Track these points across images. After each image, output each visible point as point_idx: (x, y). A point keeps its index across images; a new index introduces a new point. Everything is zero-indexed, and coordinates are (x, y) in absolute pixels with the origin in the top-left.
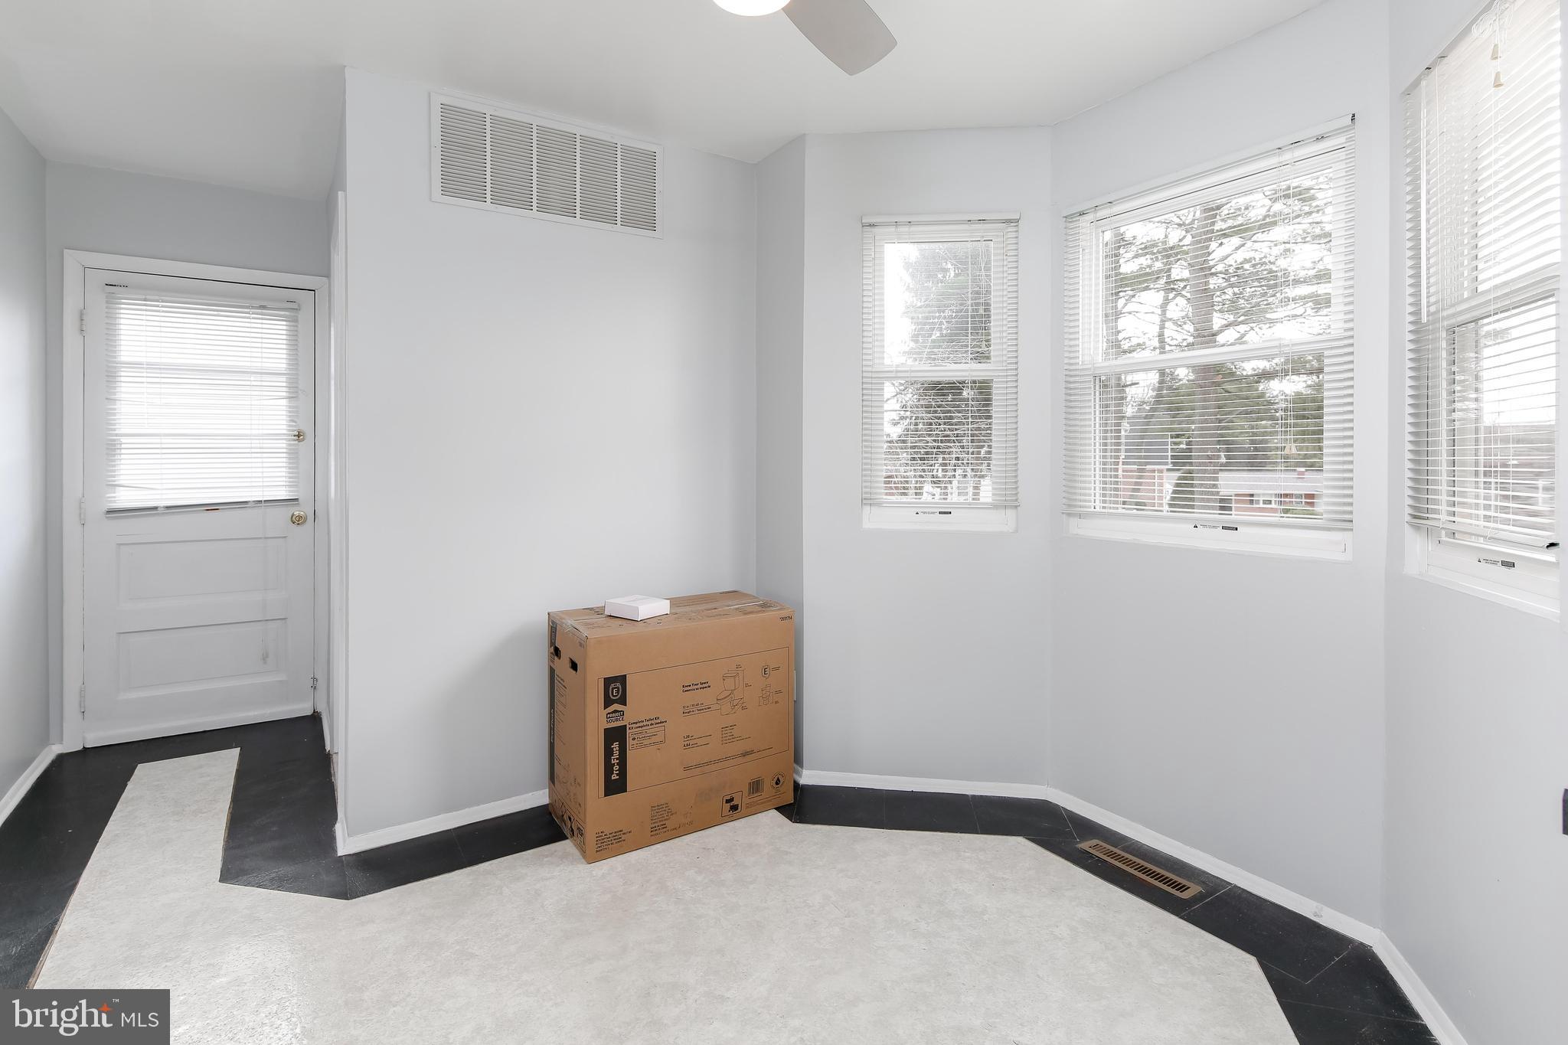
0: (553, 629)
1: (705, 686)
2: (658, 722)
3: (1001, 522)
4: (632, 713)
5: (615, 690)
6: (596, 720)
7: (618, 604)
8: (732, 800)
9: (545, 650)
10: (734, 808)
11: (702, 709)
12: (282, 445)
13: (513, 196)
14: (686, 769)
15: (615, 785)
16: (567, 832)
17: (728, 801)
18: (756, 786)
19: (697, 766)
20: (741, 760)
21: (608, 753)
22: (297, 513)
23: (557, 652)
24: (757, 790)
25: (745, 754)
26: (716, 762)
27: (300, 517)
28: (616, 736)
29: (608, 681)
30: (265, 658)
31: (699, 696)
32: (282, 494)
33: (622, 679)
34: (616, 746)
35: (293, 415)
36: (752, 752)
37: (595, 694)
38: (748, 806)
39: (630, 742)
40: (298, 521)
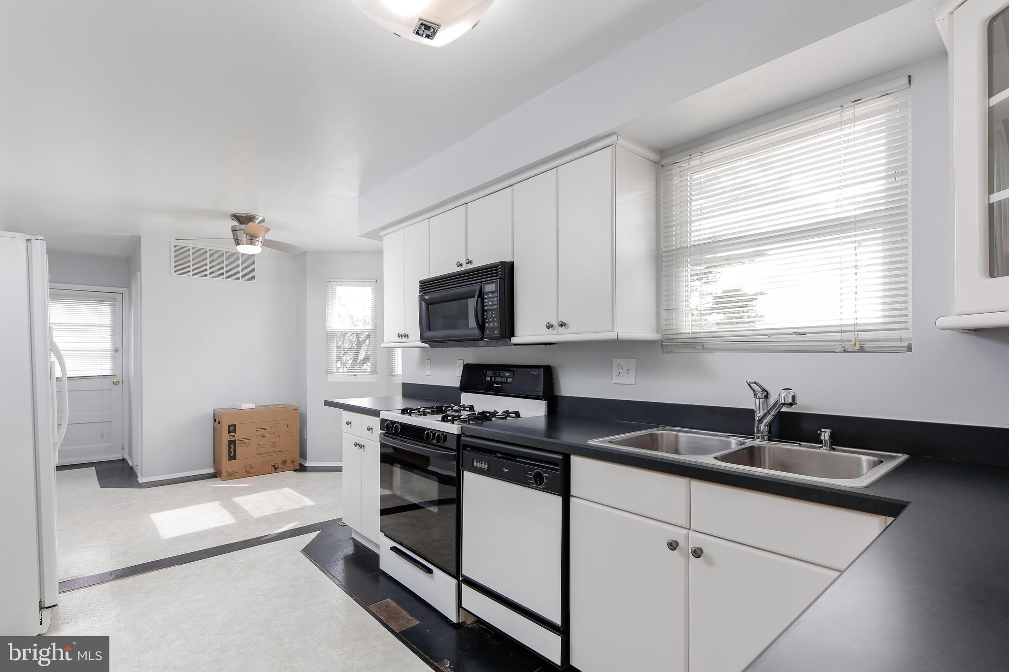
0: (214, 414)
1: (264, 429)
2: (247, 439)
3: (372, 379)
4: (238, 436)
5: (232, 429)
6: (226, 438)
7: (237, 405)
8: (275, 466)
9: (212, 420)
10: (276, 468)
11: (263, 436)
12: (109, 353)
13: (200, 272)
14: (258, 454)
15: (232, 458)
16: (218, 476)
17: (273, 466)
18: (284, 462)
19: (262, 454)
20: (278, 453)
21: (230, 448)
22: (115, 380)
23: (215, 420)
24: (285, 464)
25: (279, 452)
26: (269, 453)
27: (117, 382)
28: (232, 443)
29: (229, 426)
30: (102, 436)
31: (262, 432)
32: (109, 373)
33: (235, 426)
34: (232, 446)
35: (114, 342)
36: (282, 451)
37: (225, 430)
38: (281, 468)
39: (237, 445)
40: (114, 383)
